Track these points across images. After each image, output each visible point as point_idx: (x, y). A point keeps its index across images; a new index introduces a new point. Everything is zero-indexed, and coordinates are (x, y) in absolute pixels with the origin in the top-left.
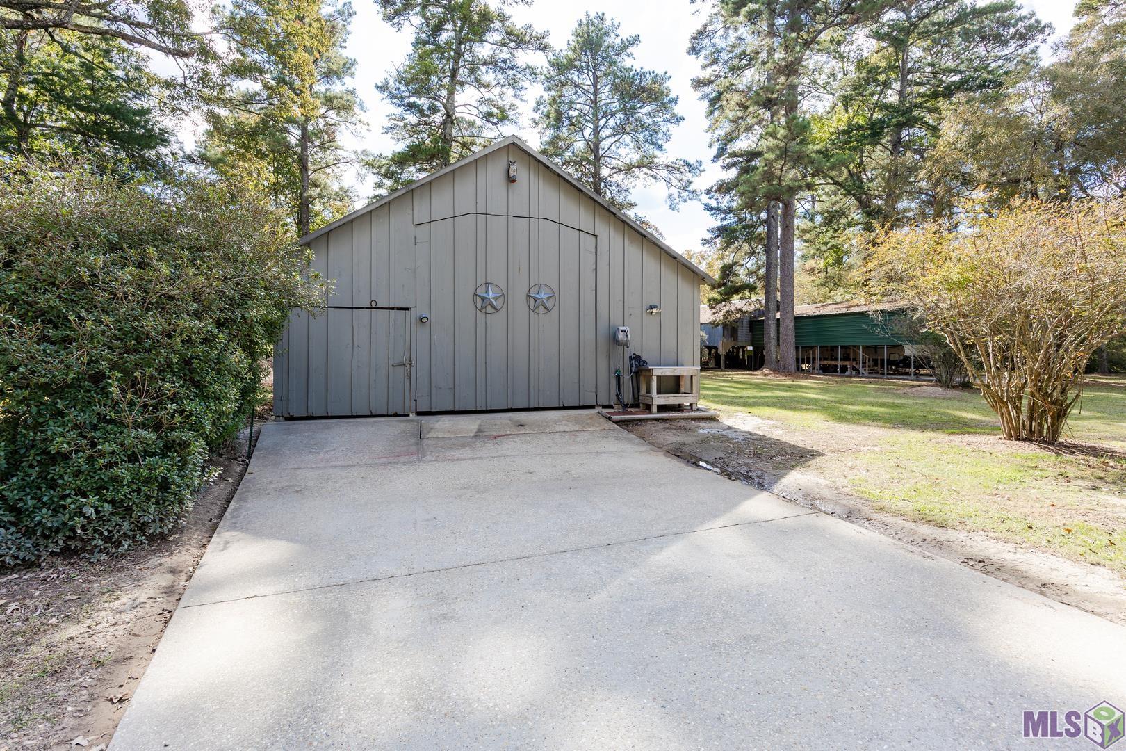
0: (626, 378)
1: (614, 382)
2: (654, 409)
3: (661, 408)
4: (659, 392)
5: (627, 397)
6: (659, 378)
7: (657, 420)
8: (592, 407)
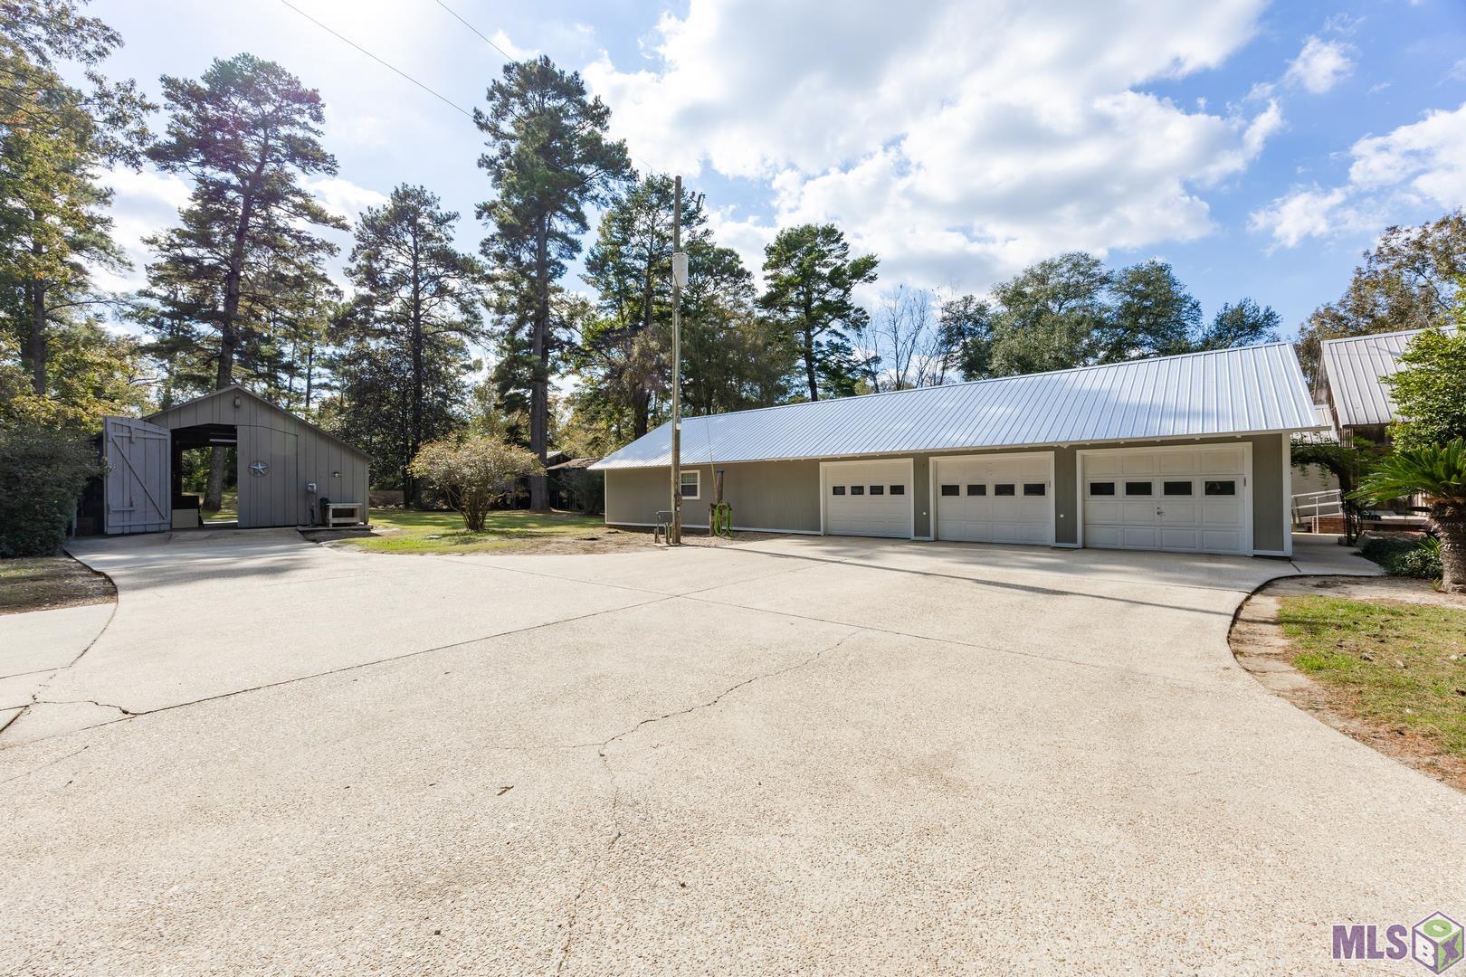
0: (317, 510)
1: (309, 513)
2: (331, 525)
3: (334, 525)
4: (334, 517)
5: (317, 519)
6: (333, 510)
7: (333, 530)
8: (295, 526)
